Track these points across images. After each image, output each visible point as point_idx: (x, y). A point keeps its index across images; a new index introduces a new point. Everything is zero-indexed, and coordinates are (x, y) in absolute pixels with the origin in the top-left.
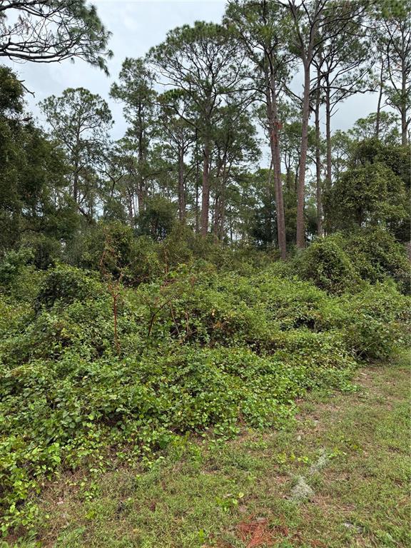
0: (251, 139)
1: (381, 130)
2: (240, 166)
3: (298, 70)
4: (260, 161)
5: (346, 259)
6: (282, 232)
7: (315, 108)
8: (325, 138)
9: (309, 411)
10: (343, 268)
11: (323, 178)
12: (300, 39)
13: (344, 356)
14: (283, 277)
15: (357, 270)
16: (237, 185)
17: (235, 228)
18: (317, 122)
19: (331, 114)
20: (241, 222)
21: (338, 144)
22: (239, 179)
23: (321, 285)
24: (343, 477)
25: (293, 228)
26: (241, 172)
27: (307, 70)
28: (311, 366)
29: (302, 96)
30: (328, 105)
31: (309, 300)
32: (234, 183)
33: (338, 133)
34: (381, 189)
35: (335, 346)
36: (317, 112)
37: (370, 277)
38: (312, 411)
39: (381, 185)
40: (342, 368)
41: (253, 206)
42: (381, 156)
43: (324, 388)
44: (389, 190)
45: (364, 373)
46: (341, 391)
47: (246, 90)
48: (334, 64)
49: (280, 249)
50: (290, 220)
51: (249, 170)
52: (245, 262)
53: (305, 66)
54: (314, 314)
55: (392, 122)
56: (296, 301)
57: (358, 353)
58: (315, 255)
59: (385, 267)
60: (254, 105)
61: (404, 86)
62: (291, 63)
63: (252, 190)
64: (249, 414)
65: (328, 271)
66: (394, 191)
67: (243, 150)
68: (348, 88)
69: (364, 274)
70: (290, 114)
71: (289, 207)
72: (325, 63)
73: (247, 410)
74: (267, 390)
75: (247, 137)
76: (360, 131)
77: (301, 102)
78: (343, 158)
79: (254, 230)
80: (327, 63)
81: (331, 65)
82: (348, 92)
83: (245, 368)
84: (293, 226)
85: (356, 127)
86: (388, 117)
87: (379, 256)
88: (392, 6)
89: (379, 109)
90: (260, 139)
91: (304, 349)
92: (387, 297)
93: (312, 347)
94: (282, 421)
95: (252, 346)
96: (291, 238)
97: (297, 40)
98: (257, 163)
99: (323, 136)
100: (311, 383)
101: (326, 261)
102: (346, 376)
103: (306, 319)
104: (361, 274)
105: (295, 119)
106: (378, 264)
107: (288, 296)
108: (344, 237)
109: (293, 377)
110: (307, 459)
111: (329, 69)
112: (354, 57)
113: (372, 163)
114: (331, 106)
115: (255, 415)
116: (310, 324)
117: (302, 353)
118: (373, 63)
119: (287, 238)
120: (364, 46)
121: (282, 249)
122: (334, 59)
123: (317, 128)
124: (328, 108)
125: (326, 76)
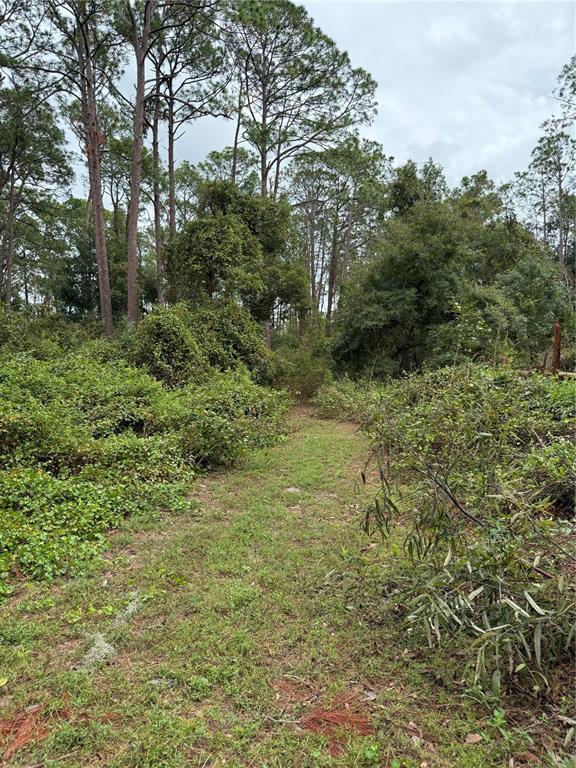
0: (57, 150)
1: (239, 172)
2: (39, 189)
3: (127, 61)
4: (71, 186)
5: (191, 339)
6: (106, 294)
7: (152, 123)
8: (167, 170)
9: (124, 545)
10: (188, 351)
11: (164, 224)
12: (130, 15)
13: (179, 466)
14: (104, 362)
15: (205, 354)
16: (35, 217)
17: (33, 285)
18: (155, 144)
19: (175, 137)
20: (42, 276)
21: (184, 181)
22: (39, 208)
23: (158, 373)
24: (159, 622)
25: (123, 292)
26: (42, 198)
27: (141, 65)
28: (133, 483)
29: (134, 102)
30: (172, 122)
31: (139, 393)
32: (30, 213)
33: (186, 166)
34: (235, 251)
35: (168, 452)
36: (155, 129)
37: (221, 363)
38: (127, 543)
39: (236, 245)
40: (174, 482)
41: (62, 254)
42: (236, 207)
43: (147, 510)
44: (244, 253)
45: (203, 484)
46: (170, 511)
47: (46, 71)
48: (179, 66)
49: (103, 321)
50: (117, 278)
51: (54, 197)
52: (47, 337)
53: (137, 57)
54: (143, 413)
55: (252, 164)
56: (119, 395)
57: (197, 460)
58: (150, 332)
59: (239, 350)
60: (59, 97)
61: (264, 120)
62: (118, 47)
63: (59, 229)
64: (31, 564)
65: (168, 355)
66: (251, 254)
67: (44, 165)
68: (197, 105)
69: (214, 359)
70: (119, 124)
71: (116, 261)
72: (166, 62)
73: (28, 557)
74: (64, 525)
75: (51, 146)
76: (214, 168)
77: (132, 109)
78: (191, 201)
79: (63, 290)
80: (170, 62)
81: (175, 67)
82: (197, 111)
83: (31, 497)
84: (122, 288)
85: (209, 161)
86: (247, 157)
87: (231, 336)
88: (252, 10)
89: (236, 144)
90: (72, 153)
91: (124, 462)
92: (237, 388)
93: (137, 457)
94: (83, 564)
95: (45, 464)
96: (119, 306)
97: (126, 15)
98: (67, 188)
99: (164, 166)
100: (130, 505)
101: (166, 341)
102: (180, 490)
103: (132, 421)
104: (211, 359)
105: (127, 134)
106: (231, 346)
107: (108, 389)
108: (189, 310)
109: (106, 501)
110: (111, 609)
111: (172, 71)
112: (206, 64)
113: (225, 214)
114: (175, 126)
115: (40, 562)
116: (139, 427)
117: (122, 466)
118: (229, 80)
119: (112, 306)
120: (219, 54)
121: (106, 320)
122: (179, 60)
123: (156, 153)
124: (170, 127)
125: (168, 80)
